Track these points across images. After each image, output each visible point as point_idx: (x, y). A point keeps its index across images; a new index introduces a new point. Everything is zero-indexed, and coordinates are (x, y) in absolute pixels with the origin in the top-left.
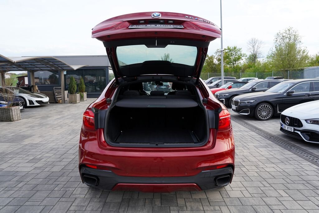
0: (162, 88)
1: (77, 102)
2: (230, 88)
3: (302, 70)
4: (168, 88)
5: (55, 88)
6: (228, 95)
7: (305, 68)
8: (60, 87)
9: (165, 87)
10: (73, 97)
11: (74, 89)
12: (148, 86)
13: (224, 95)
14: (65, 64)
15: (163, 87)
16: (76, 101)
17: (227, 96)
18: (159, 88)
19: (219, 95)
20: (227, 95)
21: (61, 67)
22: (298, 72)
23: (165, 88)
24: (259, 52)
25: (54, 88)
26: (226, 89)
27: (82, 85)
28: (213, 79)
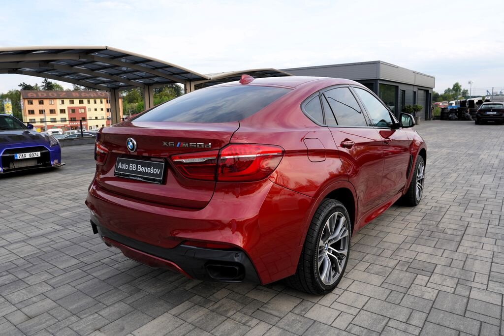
0: (489, 115)
4: (502, 115)
9: (495, 113)
12: (467, 112)
15: (491, 113)
18: (481, 114)
23: (493, 115)
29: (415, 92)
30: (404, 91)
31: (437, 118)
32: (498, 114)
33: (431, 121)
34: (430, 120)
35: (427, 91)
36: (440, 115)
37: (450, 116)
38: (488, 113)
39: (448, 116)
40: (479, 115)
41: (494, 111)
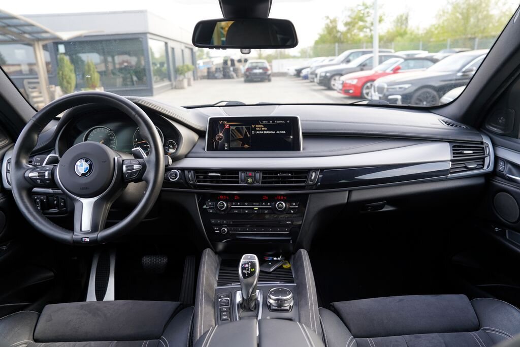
0: (255, 73)
2: (396, 70)
4: (266, 73)
5: (29, 83)
6: (409, 87)
8: (37, 80)
9: (261, 71)
11: (68, 83)
12: (231, 70)
13: (400, 88)
14: (46, 32)
15: (257, 71)
17: (405, 89)
19: (386, 86)
20: (406, 86)
21: (30, 33)
23: (260, 73)
25: (25, 82)
26: (388, 74)
27: (92, 72)
28: (352, 55)
29: (182, 51)
31: (203, 78)
32: (263, 72)
33: (199, 81)
34: (197, 79)
36: (206, 74)
37: (216, 75)
39: (214, 76)
40: (248, 73)
41: (260, 68)
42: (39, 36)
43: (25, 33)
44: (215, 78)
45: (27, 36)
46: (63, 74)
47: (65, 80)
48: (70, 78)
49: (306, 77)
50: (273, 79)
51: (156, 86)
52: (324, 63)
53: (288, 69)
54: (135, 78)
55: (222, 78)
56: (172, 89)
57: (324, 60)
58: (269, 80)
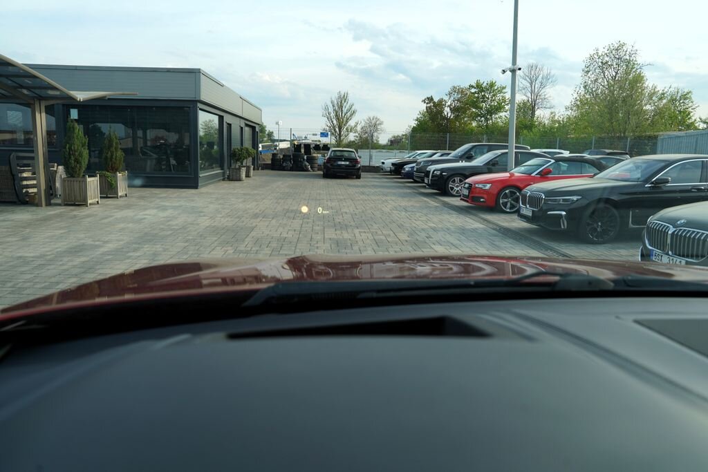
1: (89, 202)
3: (656, 137)
4: (355, 166)
5: (19, 158)
7: (661, 133)
8: (31, 155)
9: (348, 163)
10: (76, 186)
11: (77, 161)
12: (304, 159)
13: (564, 200)
14: (53, 88)
15: (343, 163)
16: (85, 200)
18: (331, 165)
20: (575, 198)
22: (646, 141)
23: (346, 166)
24: (542, 97)
25: (13, 155)
27: (113, 149)
28: (474, 150)
29: (242, 129)
30: (230, 125)
31: (265, 167)
32: (351, 165)
33: (260, 171)
34: (258, 169)
35: (253, 128)
36: (270, 162)
37: (284, 164)
38: (340, 163)
39: (281, 165)
40: (329, 165)
41: (346, 160)
42: (42, 93)
43: (22, 87)
44: (283, 169)
45: (25, 92)
46: (70, 148)
47: (73, 158)
48: (81, 155)
49: (409, 175)
50: (363, 174)
51: (202, 175)
52: (435, 157)
53: (383, 163)
54: (173, 162)
55: (292, 169)
56: (224, 180)
57: (435, 154)
58: (358, 177)
